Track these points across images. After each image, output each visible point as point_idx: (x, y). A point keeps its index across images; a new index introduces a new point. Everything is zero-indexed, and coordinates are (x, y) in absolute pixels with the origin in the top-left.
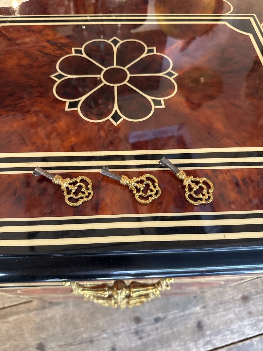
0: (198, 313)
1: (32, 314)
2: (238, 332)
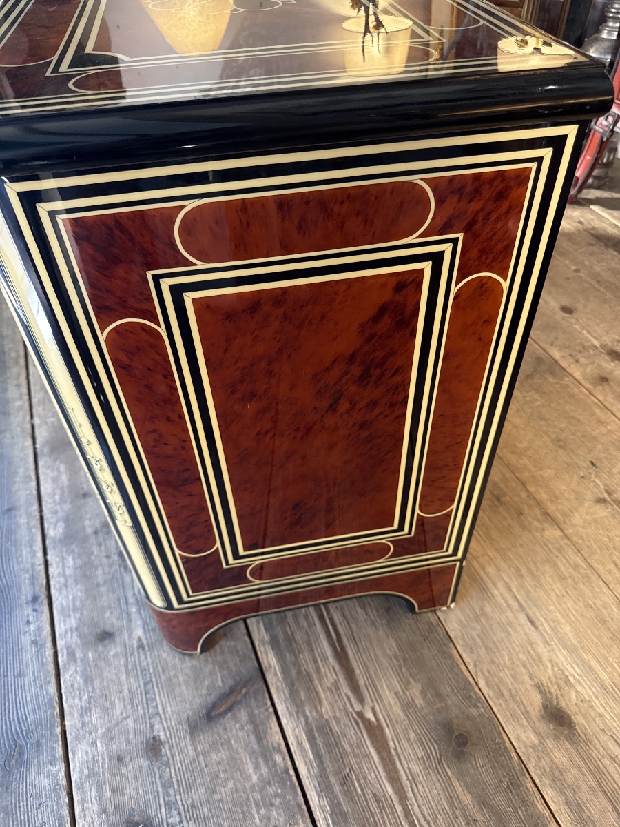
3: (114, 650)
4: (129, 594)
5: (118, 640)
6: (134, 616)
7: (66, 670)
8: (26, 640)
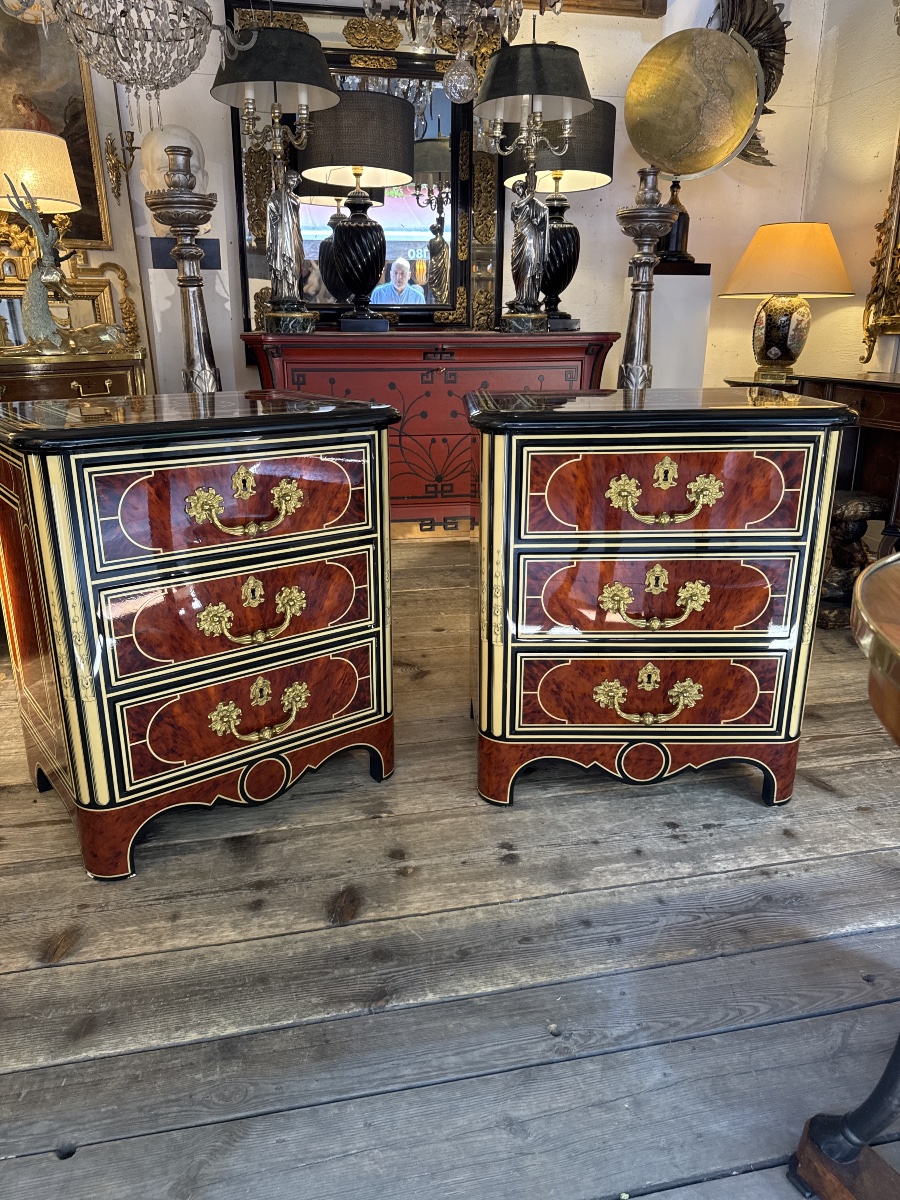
0: (779, 822)
1: (479, 818)
2: (862, 841)
3: (798, 828)
4: (747, 823)
5: (789, 827)
6: (766, 820)
7: (823, 853)
8: (805, 875)
